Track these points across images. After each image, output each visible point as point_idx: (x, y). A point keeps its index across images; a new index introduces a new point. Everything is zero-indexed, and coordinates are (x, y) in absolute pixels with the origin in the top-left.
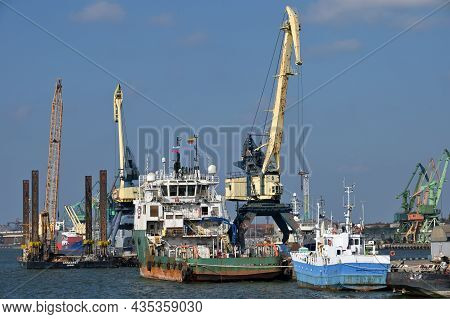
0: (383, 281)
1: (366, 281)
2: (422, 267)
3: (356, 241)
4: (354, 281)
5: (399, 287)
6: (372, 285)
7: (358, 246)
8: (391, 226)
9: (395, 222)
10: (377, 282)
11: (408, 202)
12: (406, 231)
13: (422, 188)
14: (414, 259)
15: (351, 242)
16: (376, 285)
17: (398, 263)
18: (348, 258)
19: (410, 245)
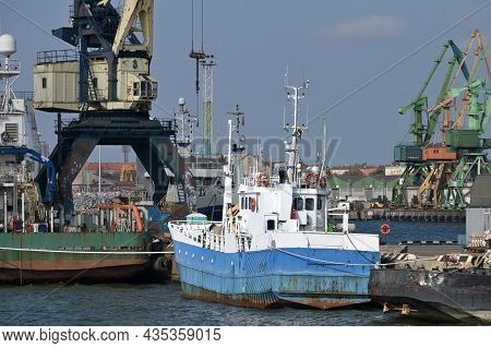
0: (363, 289)
1: (327, 287)
2: (446, 259)
3: (309, 201)
4: (301, 287)
5: (396, 302)
6: (340, 296)
7: (313, 214)
8: (388, 172)
9: (396, 163)
10: (351, 288)
11: (425, 122)
12: (417, 183)
13: (454, 93)
14: (430, 243)
15: (297, 204)
16: (347, 296)
17: (394, 251)
18: (290, 237)
19: (426, 214)
